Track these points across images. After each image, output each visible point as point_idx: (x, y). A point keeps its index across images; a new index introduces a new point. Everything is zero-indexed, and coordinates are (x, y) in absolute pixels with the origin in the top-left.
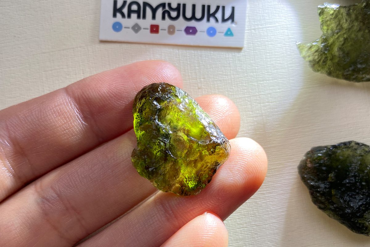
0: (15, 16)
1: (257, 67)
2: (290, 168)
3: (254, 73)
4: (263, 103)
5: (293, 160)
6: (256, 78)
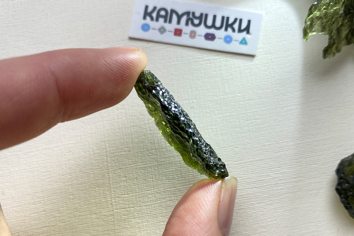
6: (243, 98)
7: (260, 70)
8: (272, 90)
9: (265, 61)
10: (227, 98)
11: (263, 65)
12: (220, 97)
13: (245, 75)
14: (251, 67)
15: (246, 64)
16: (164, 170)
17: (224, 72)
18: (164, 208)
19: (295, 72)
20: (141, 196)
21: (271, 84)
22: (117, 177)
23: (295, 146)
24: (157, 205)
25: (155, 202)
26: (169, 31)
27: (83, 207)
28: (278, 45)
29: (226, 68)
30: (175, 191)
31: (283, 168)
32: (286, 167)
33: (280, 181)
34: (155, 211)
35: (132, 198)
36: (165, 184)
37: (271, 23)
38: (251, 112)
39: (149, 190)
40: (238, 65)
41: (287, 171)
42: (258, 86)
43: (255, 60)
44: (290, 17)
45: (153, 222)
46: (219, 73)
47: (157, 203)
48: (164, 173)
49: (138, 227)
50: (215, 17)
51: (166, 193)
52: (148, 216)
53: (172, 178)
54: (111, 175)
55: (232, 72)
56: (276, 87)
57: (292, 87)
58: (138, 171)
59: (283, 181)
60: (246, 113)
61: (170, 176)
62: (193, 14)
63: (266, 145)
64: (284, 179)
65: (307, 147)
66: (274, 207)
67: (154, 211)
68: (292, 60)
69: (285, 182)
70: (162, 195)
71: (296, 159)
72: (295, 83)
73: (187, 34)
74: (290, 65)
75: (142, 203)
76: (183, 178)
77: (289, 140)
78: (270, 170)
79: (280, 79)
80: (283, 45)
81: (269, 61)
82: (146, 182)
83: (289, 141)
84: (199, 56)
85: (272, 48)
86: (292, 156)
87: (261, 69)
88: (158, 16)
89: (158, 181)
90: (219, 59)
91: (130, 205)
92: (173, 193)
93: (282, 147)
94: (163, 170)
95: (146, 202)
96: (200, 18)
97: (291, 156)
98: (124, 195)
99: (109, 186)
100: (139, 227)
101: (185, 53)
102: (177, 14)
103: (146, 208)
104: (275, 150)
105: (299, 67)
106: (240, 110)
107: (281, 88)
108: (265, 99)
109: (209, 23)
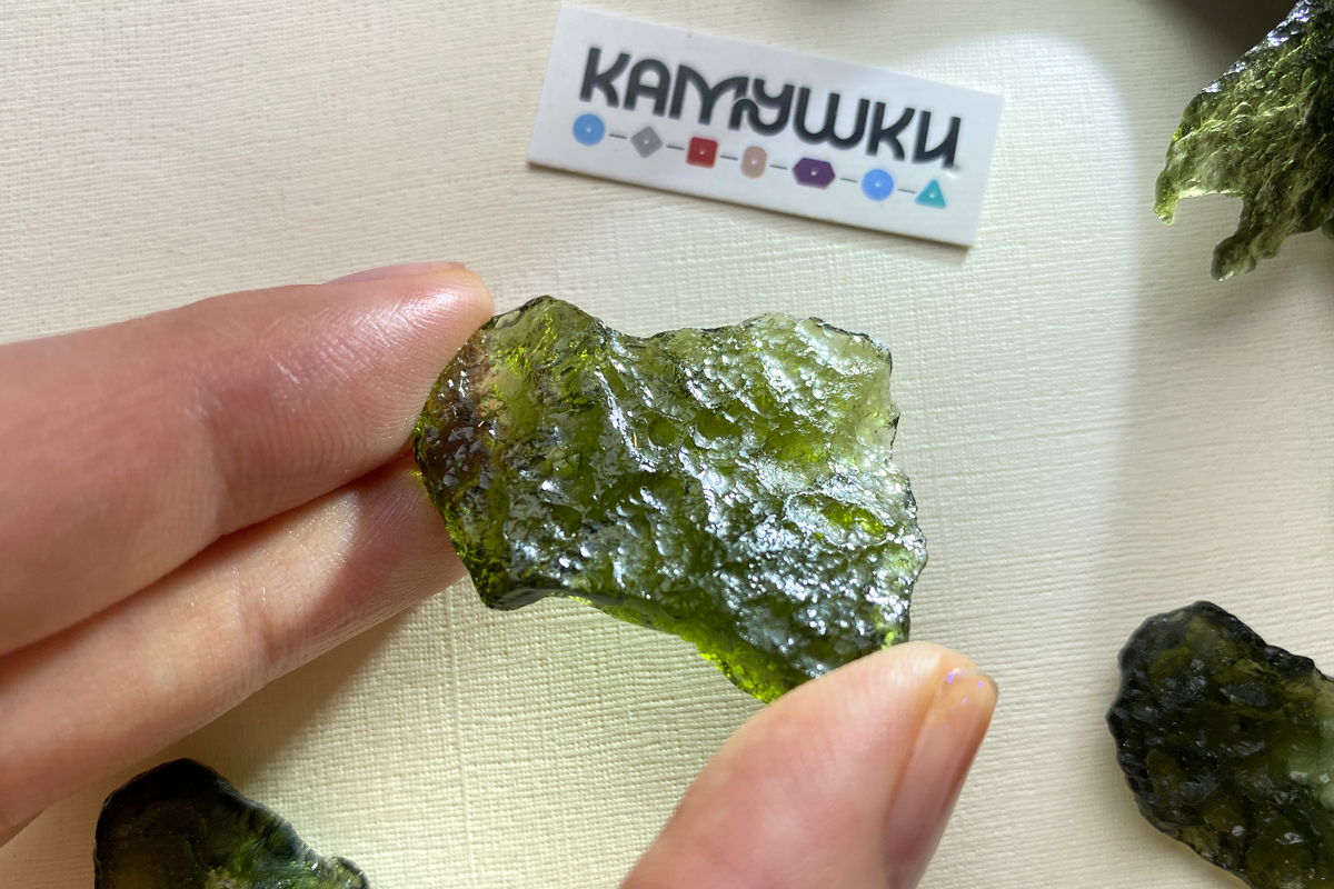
0: (173, 188)
1: (925, 360)
2: (1027, 687)
3: (914, 379)
4: (944, 476)
5: (1034, 662)
6: (923, 395)
7: (987, 298)
8: (1023, 373)
9: (1006, 269)
11: (998, 280)
13: (931, 314)
14: (956, 285)
15: (936, 276)
16: (637, 637)
18: (632, 769)
19: (1105, 311)
20: (557, 722)
21: (1021, 349)
22: (478, 653)
23: (1092, 575)
24: (611, 756)
25: (604, 744)
26: (669, 146)
27: (358, 750)
28: (1052, 211)
29: (867, 285)
30: (671, 710)
31: (1048, 647)
32: (1058, 646)
33: (1034, 692)
34: (602, 776)
35: (524, 727)
36: (639, 684)
37: (1031, 132)
38: (945, 448)
39: (584, 705)
40: (911, 276)
41: (1062, 659)
42: (975, 354)
43: (968, 261)
44: (1100, 111)
45: (594, 814)
47: (611, 750)
48: (639, 649)
49: (545, 826)
50: (834, 101)
51: (643, 715)
52: (579, 790)
53: (662, 667)
54: (454, 643)
55: (886, 302)
56: (1038, 361)
57: (1093, 366)
58: (549, 636)
59: (1046, 695)
60: (929, 450)
61: (658, 657)
62: (759, 84)
63: (993, 566)
64: (1049, 688)
65: (1134, 579)
66: (1010, 781)
67: (598, 776)
68: (1100, 268)
69: (1051, 696)
70: (628, 723)
71: (1094, 620)
72: (1106, 353)
73: (735, 159)
74: (1088, 285)
75: (558, 748)
76: (701, 669)
77: (1074, 553)
78: (1004, 653)
80: (1069, 212)
81: (1017, 267)
82: (575, 675)
83: (1075, 556)
84: (775, 238)
85: (1032, 221)
86: (1081, 609)
87: (989, 295)
88: (635, 89)
89: (616, 673)
90: (845, 254)
91: (517, 751)
92: (664, 716)
93: (1049, 577)
94: (633, 637)
95: (573, 744)
96: (782, 102)
97: (1077, 609)
98: (500, 715)
99: (450, 683)
100: (546, 829)
101: (724, 227)
102: (701, 83)
103: (573, 764)
104: (1024, 587)
105: (1124, 294)
106: (908, 437)
107: (1053, 365)
108: (999, 403)
109: (815, 122)
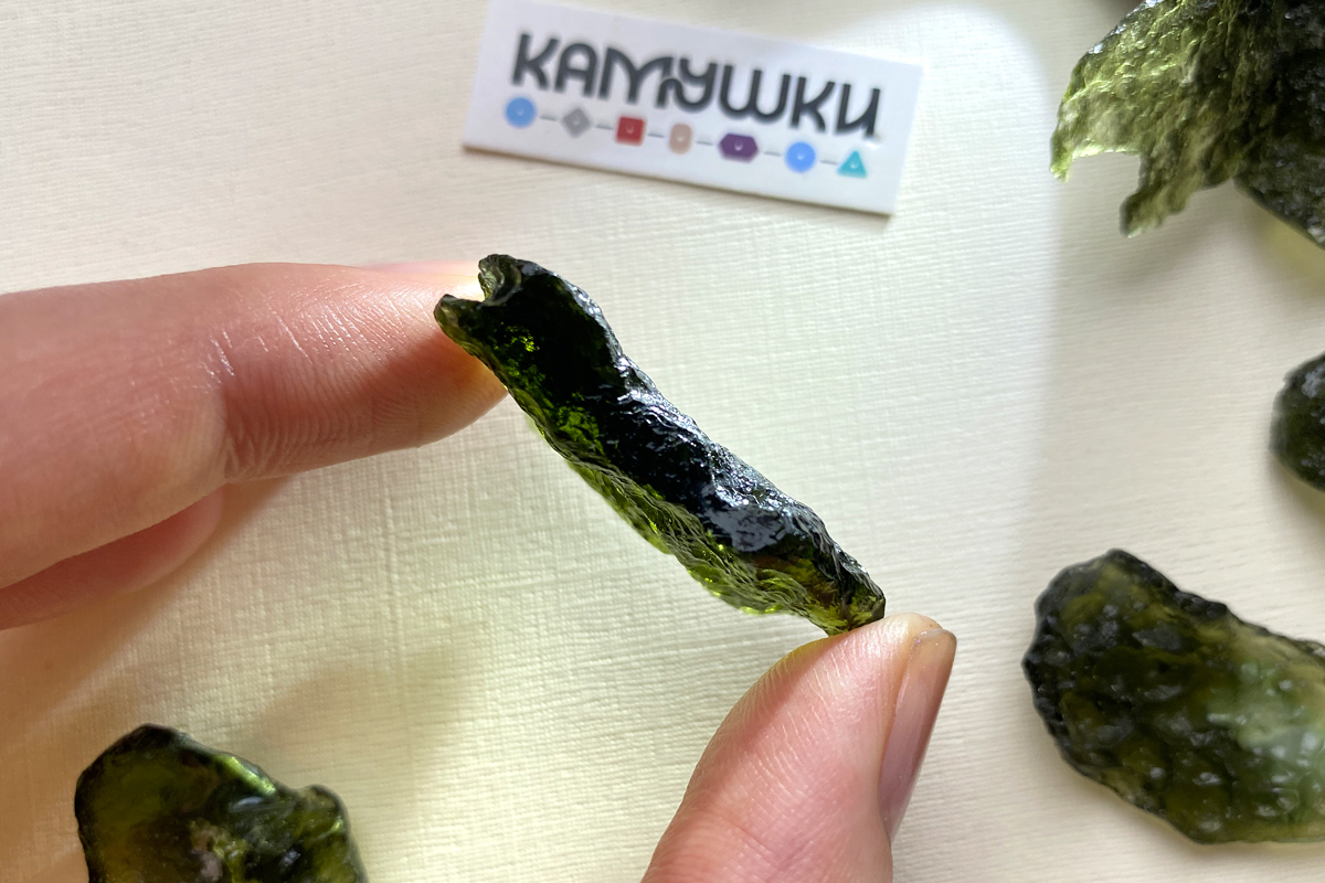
1: (849, 327)
3: (840, 345)
4: (868, 438)
6: (847, 361)
7: (909, 265)
8: (945, 336)
9: (927, 235)
10: (792, 362)
11: (920, 247)
12: (768, 359)
13: (854, 281)
14: (878, 253)
15: (858, 245)
16: (576, 599)
17: (786, 272)
18: (572, 725)
19: (1026, 273)
20: (499, 683)
21: (943, 313)
22: (422, 618)
23: (1015, 529)
24: (552, 714)
25: (545, 702)
26: (600, 126)
28: (971, 177)
29: (792, 256)
30: (610, 668)
31: (973, 599)
32: (981, 598)
34: (543, 734)
35: (468, 688)
36: (578, 644)
37: (951, 100)
38: (870, 411)
39: (525, 665)
40: (834, 245)
41: (986, 610)
42: (897, 319)
43: (890, 229)
44: (1019, 78)
45: (536, 770)
46: (766, 275)
47: (551, 708)
48: (577, 610)
49: (489, 783)
50: (757, 76)
51: (582, 674)
53: (601, 627)
54: (399, 611)
55: (810, 271)
56: (959, 324)
57: (1013, 327)
58: (490, 600)
60: (853, 413)
61: (596, 618)
62: (684, 63)
65: (1057, 532)
67: (539, 734)
68: (1020, 231)
70: (568, 682)
73: (661, 136)
74: (1009, 248)
75: (500, 707)
76: (638, 629)
77: (996, 507)
79: (976, 299)
80: (988, 178)
81: (938, 233)
82: (517, 637)
83: (997, 511)
84: (701, 212)
85: (951, 188)
86: (1004, 561)
87: (911, 262)
89: (553, 635)
90: (770, 226)
91: (462, 711)
92: (603, 674)
93: (970, 531)
94: (571, 600)
95: (514, 703)
96: (707, 79)
97: (1000, 562)
98: (445, 677)
99: (395, 647)
100: (490, 786)
101: (653, 202)
102: (628, 64)
103: (514, 722)
104: (947, 541)
105: (1043, 255)
106: (834, 402)
107: (974, 328)
108: (921, 366)
109: (739, 97)
